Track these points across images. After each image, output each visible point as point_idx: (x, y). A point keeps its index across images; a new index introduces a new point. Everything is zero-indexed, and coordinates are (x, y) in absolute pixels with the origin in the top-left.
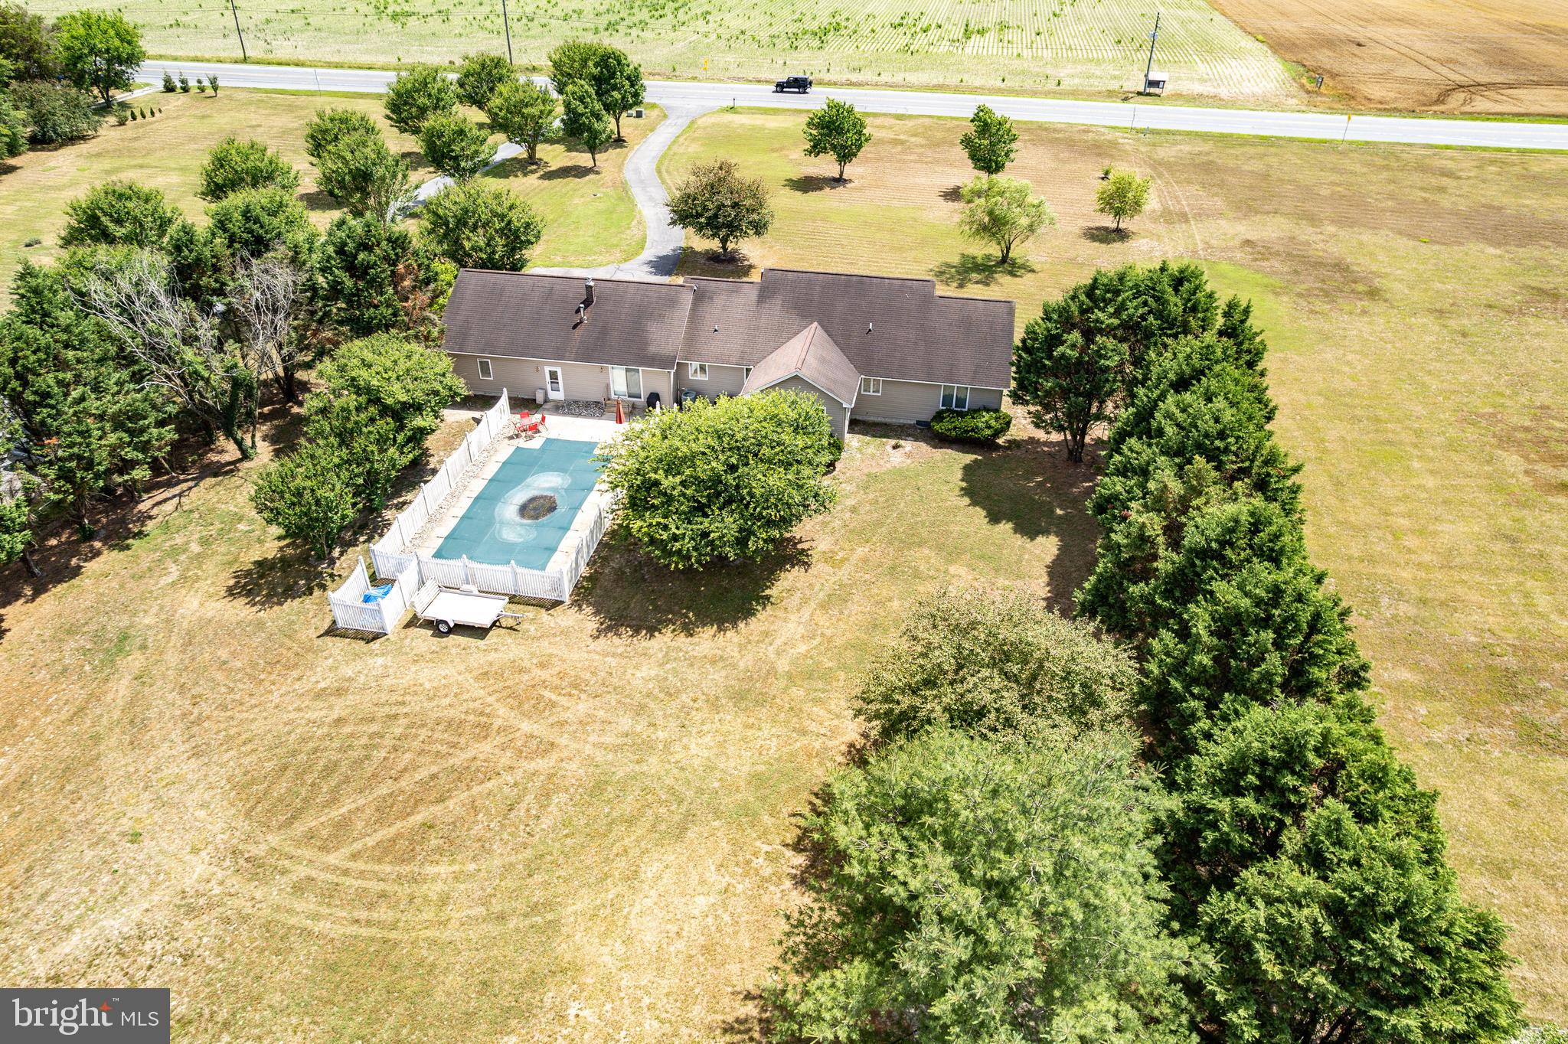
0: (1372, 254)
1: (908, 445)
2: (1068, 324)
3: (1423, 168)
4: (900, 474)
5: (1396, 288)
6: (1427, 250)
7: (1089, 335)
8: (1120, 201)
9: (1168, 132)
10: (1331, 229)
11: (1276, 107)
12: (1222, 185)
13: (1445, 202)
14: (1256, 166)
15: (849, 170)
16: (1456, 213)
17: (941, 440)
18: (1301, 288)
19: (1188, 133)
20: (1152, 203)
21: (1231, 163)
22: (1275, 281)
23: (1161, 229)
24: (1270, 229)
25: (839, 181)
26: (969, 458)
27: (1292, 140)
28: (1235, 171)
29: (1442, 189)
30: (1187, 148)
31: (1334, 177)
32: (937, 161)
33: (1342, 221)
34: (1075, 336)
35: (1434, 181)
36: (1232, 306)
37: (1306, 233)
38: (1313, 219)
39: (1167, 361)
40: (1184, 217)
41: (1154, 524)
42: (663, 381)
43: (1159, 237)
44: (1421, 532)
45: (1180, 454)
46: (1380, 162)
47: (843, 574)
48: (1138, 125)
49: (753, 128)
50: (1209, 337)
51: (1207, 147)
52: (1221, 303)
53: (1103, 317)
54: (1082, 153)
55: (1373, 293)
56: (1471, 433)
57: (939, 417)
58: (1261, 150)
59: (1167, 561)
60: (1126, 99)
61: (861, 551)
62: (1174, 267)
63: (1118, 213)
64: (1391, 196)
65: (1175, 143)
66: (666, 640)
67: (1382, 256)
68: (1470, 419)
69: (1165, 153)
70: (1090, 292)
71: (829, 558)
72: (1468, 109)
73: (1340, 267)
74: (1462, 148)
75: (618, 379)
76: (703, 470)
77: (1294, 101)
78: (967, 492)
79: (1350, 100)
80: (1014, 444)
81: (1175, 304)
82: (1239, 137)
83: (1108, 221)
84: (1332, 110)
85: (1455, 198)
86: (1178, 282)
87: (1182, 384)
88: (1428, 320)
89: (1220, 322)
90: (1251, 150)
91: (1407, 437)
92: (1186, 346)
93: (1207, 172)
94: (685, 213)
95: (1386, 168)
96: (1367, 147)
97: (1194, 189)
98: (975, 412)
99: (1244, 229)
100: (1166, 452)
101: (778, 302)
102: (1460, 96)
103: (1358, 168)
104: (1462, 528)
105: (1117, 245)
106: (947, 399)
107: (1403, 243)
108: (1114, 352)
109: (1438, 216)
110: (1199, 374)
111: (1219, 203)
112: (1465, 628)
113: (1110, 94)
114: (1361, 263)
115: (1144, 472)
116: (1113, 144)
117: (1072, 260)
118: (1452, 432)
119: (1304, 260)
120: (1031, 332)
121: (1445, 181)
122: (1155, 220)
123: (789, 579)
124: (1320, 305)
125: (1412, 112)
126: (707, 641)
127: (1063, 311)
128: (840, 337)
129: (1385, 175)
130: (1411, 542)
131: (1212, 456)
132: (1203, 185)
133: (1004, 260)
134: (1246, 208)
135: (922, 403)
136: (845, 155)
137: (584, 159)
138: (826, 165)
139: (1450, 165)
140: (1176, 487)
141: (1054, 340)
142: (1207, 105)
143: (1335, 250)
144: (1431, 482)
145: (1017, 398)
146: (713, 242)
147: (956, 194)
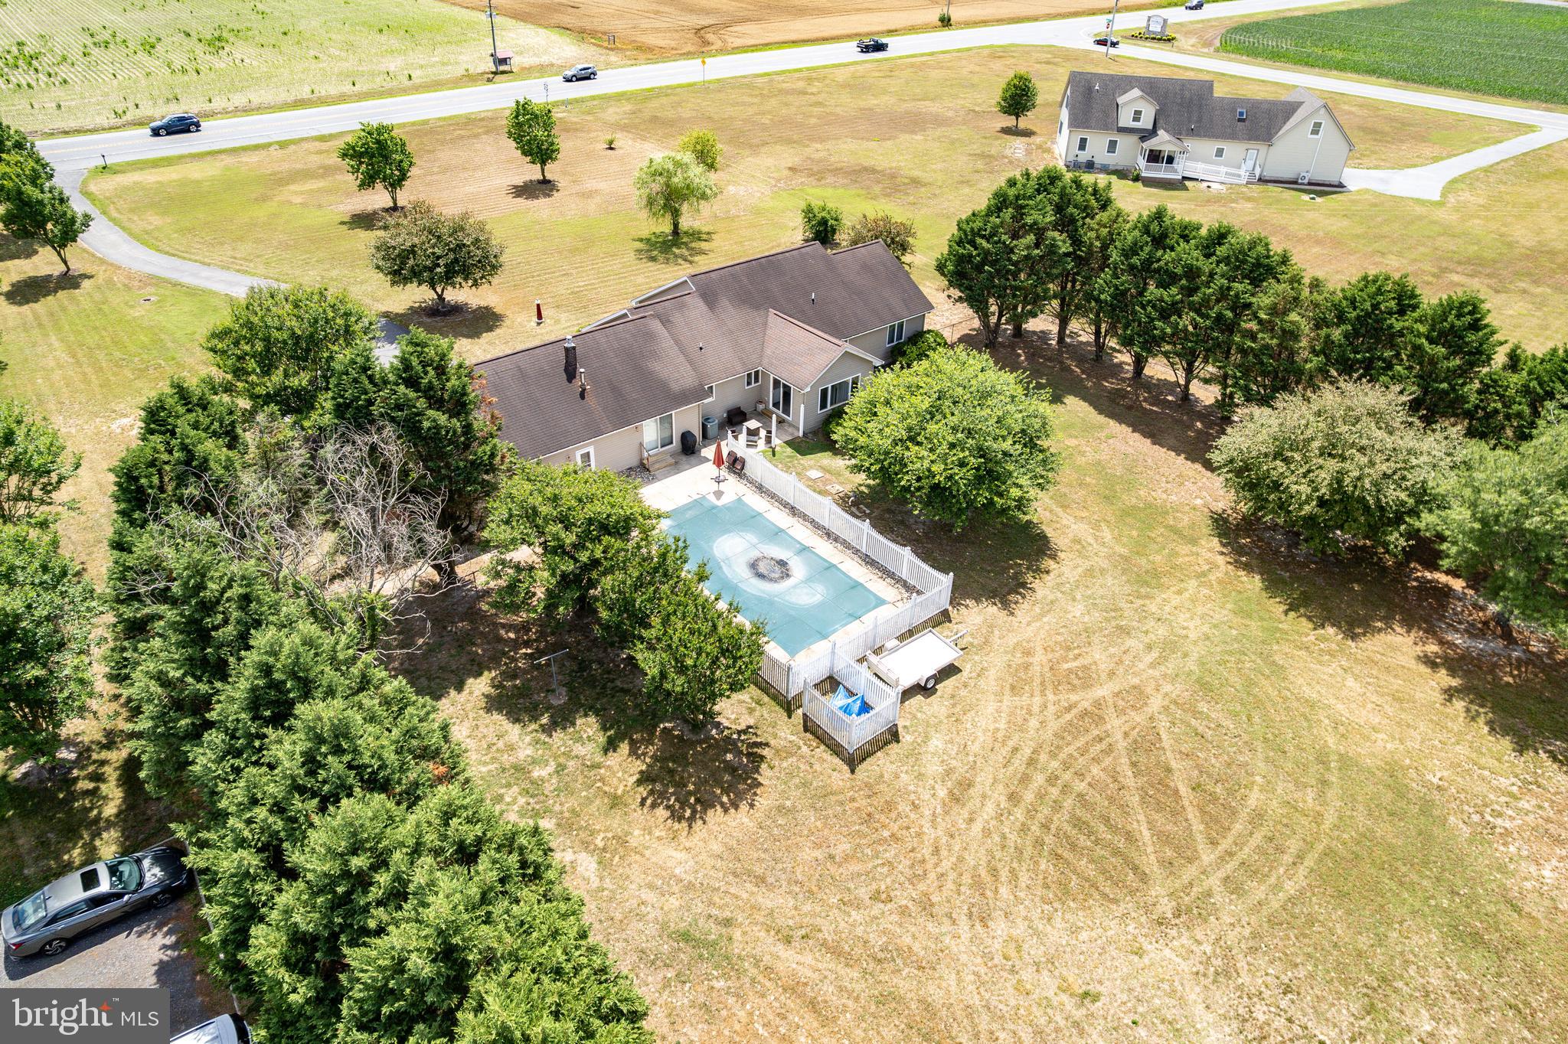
0: (871, 158)
3: (785, 92)
5: (919, 175)
6: (888, 146)
9: (577, 100)
13: (839, 112)
14: (689, 113)
18: (878, 191)
22: (856, 190)
24: (786, 156)
25: (397, 210)
28: (685, 120)
31: (750, 109)
35: (806, 99)
37: (810, 152)
46: (752, 92)
51: (629, 106)
55: (916, 181)
60: (490, 81)
73: (870, 170)
75: (651, 435)
85: (839, 107)
95: (765, 95)
96: (725, 84)
98: (916, 337)
101: (724, 302)
102: (711, 36)
103: (751, 100)
106: (892, 338)
119: (842, 171)
124: (906, 198)
128: (798, 314)
129: (773, 101)
133: (676, 231)
143: (846, 159)
146: (454, 295)
147: (526, 191)
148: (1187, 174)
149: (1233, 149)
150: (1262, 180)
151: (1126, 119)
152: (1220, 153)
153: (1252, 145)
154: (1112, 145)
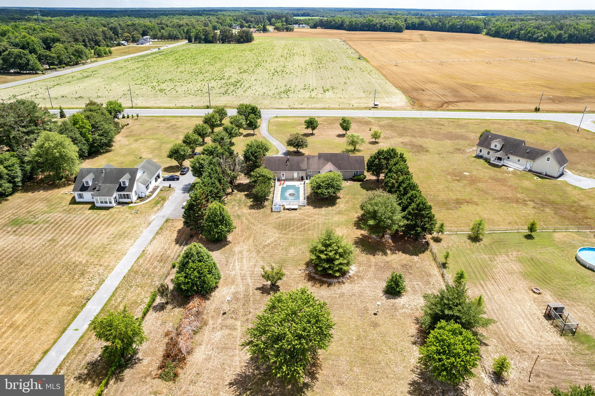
0: (427, 144)
1: (349, 182)
2: (376, 159)
3: (437, 124)
4: (349, 186)
5: (431, 150)
6: (437, 142)
7: (379, 160)
8: (376, 136)
9: (381, 118)
10: (419, 139)
11: (405, 109)
12: (395, 130)
13: (441, 131)
14: (402, 125)
15: (315, 132)
16: (443, 134)
17: (354, 180)
18: (413, 151)
19: (386, 118)
20: (382, 136)
21: (397, 125)
22: (408, 150)
23: (384, 141)
24: (406, 139)
25: (312, 134)
26: (360, 183)
27: (409, 118)
28: (398, 127)
29: (441, 129)
30: (386, 122)
31: (419, 127)
32: (332, 128)
33: (421, 137)
34: (377, 160)
35: (439, 127)
36: (401, 154)
37: (414, 140)
38: (415, 137)
39: (392, 162)
40: (388, 138)
41: (394, 181)
42: (303, 174)
43: (384, 143)
44: (434, 187)
45: (396, 173)
46: (428, 123)
47: (346, 199)
48: (375, 116)
49: (285, 122)
50: (398, 158)
51: (391, 121)
52: (399, 154)
53: (381, 157)
54: (364, 124)
55: (427, 151)
56: (443, 173)
57: (354, 176)
58: (403, 121)
59: (396, 185)
60: (370, 109)
61: (348, 196)
62: (391, 148)
63: (376, 138)
64: (431, 131)
65: (384, 120)
66: (323, 209)
67: (429, 144)
68: (443, 171)
69: (381, 123)
70: (378, 153)
71: (343, 198)
72: (447, 108)
73: (421, 146)
74: (446, 119)
75: (296, 175)
76: (327, 182)
77: (409, 108)
78: (362, 187)
79: (422, 107)
80: (367, 180)
81: (392, 154)
82: (398, 118)
83: (374, 140)
84: (418, 110)
85: (444, 130)
86: (392, 150)
87: (395, 165)
88: (437, 155)
89: (399, 156)
90: (401, 121)
91: (433, 175)
92: (395, 160)
93: (392, 127)
94: (290, 143)
95: (430, 124)
96: (426, 119)
97: (389, 131)
98: (360, 175)
99: (401, 140)
100: (395, 173)
101: (322, 159)
102: (446, 105)
103: (424, 124)
104: (441, 187)
105: (377, 145)
106: (355, 174)
107: (433, 141)
108: (384, 162)
109: (440, 135)
110: (397, 163)
111: (395, 134)
112: (440, 198)
113: (366, 108)
114: (425, 145)
115: (392, 176)
116: (370, 122)
117: (368, 148)
118: (440, 173)
119: (414, 145)
120: (369, 161)
121: (442, 127)
122: (383, 139)
123: (338, 201)
124: (417, 154)
125: (435, 110)
126: (330, 208)
127: (375, 156)
128: (335, 164)
129: (429, 126)
130: (433, 189)
131: (401, 172)
132: (391, 130)
133: (354, 149)
134: (401, 135)
135: (351, 175)
136: (314, 128)
137: (251, 132)
138: (310, 131)
139: (443, 123)
140: (397, 177)
141: (374, 161)
142: (389, 110)
143: (420, 143)
144: (436, 181)
145: (368, 171)
146: (295, 149)
147: (339, 136)
148: (505, 164)
149: (523, 161)
150: (530, 171)
151: (493, 146)
152: (519, 160)
153: (528, 160)
154: (489, 153)
